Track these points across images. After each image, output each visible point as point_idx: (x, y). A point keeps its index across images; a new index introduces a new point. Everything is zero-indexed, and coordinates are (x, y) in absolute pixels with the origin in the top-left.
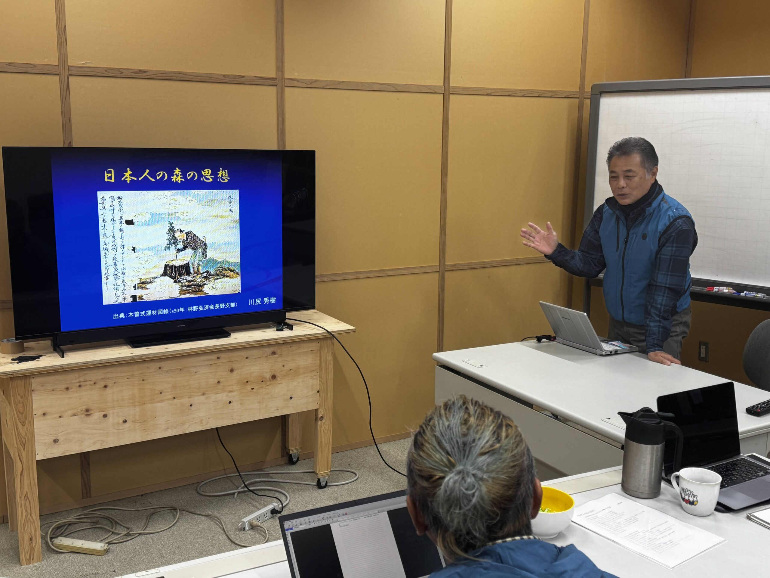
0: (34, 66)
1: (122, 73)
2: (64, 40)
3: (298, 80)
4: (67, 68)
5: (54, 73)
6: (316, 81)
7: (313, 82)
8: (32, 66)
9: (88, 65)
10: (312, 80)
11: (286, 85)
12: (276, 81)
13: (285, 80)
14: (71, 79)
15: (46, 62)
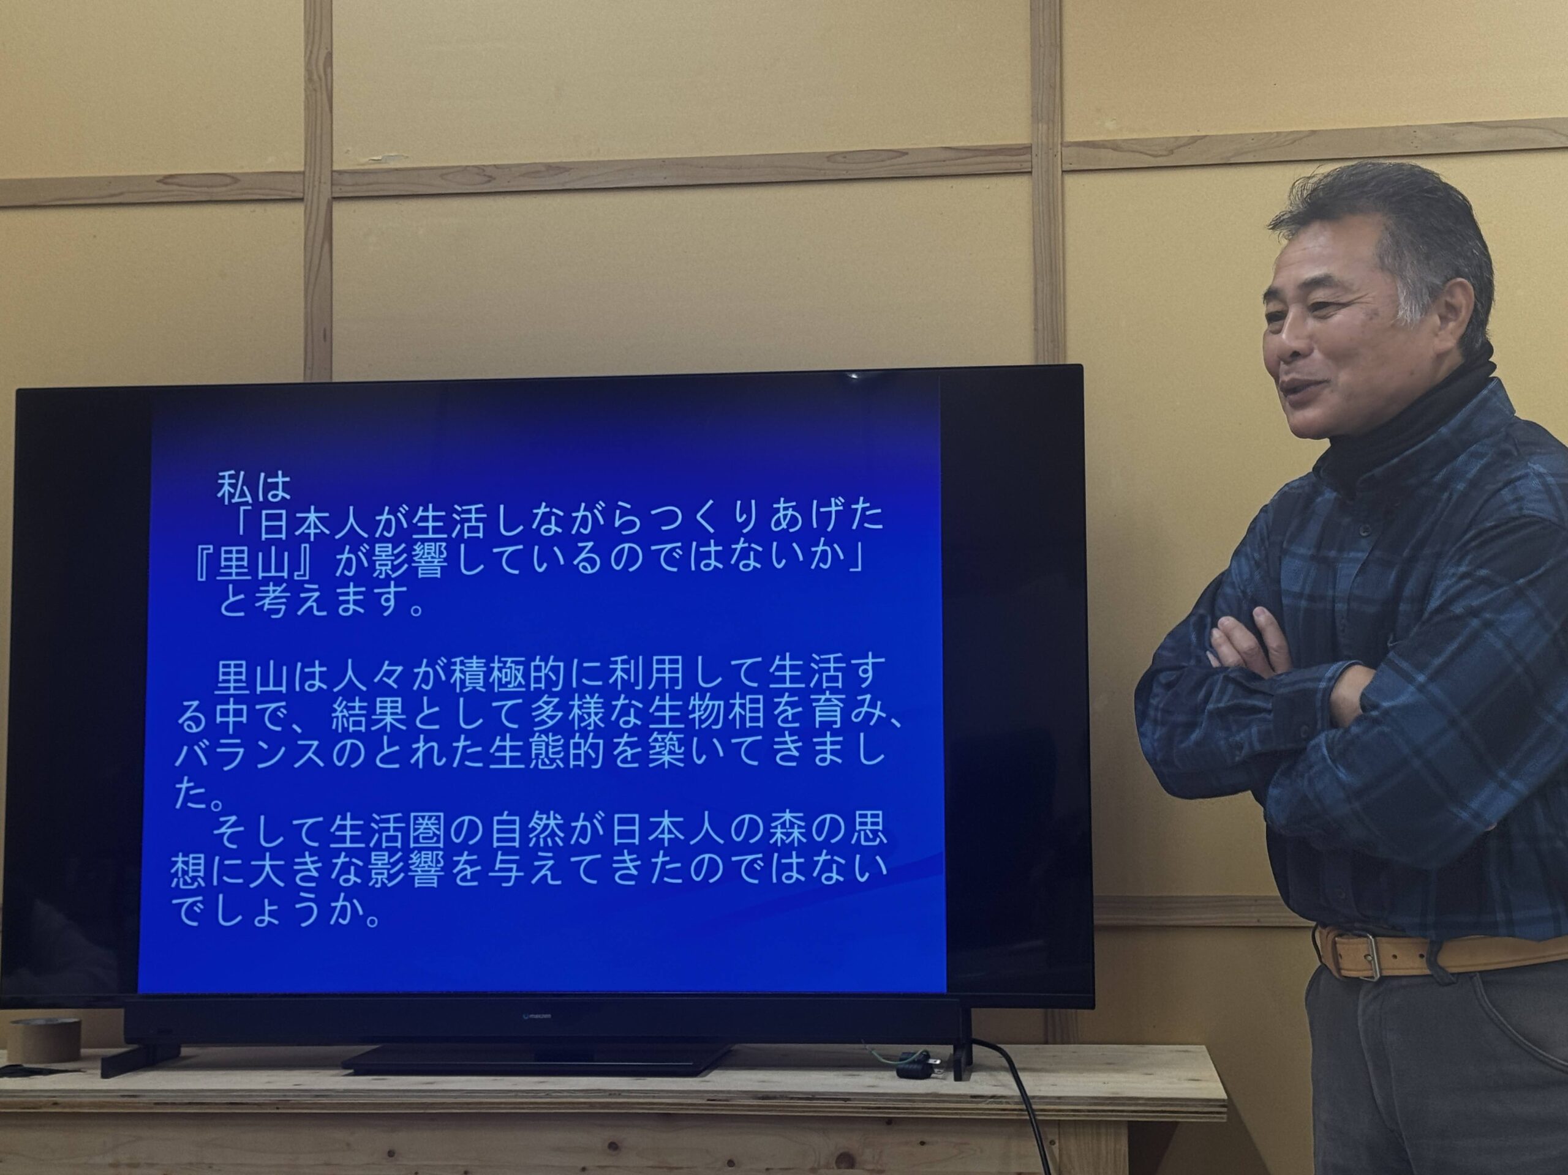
0: (234, 178)
1: (491, 178)
2: (325, 96)
3: (1115, 146)
4: (326, 176)
5: (289, 195)
6: (1195, 140)
7: (1179, 147)
8: (228, 180)
9: (392, 165)
10: (1177, 138)
11: (1067, 167)
12: (1027, 157)
13: (1066, 151)
14: (339, 209)
15: (271, 163)
